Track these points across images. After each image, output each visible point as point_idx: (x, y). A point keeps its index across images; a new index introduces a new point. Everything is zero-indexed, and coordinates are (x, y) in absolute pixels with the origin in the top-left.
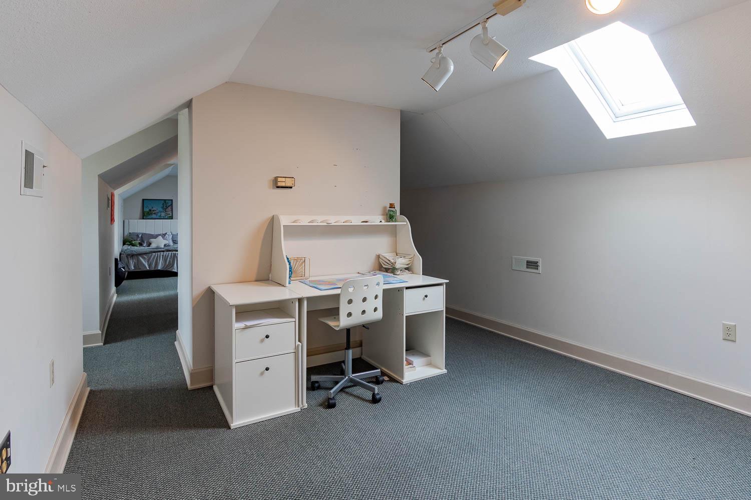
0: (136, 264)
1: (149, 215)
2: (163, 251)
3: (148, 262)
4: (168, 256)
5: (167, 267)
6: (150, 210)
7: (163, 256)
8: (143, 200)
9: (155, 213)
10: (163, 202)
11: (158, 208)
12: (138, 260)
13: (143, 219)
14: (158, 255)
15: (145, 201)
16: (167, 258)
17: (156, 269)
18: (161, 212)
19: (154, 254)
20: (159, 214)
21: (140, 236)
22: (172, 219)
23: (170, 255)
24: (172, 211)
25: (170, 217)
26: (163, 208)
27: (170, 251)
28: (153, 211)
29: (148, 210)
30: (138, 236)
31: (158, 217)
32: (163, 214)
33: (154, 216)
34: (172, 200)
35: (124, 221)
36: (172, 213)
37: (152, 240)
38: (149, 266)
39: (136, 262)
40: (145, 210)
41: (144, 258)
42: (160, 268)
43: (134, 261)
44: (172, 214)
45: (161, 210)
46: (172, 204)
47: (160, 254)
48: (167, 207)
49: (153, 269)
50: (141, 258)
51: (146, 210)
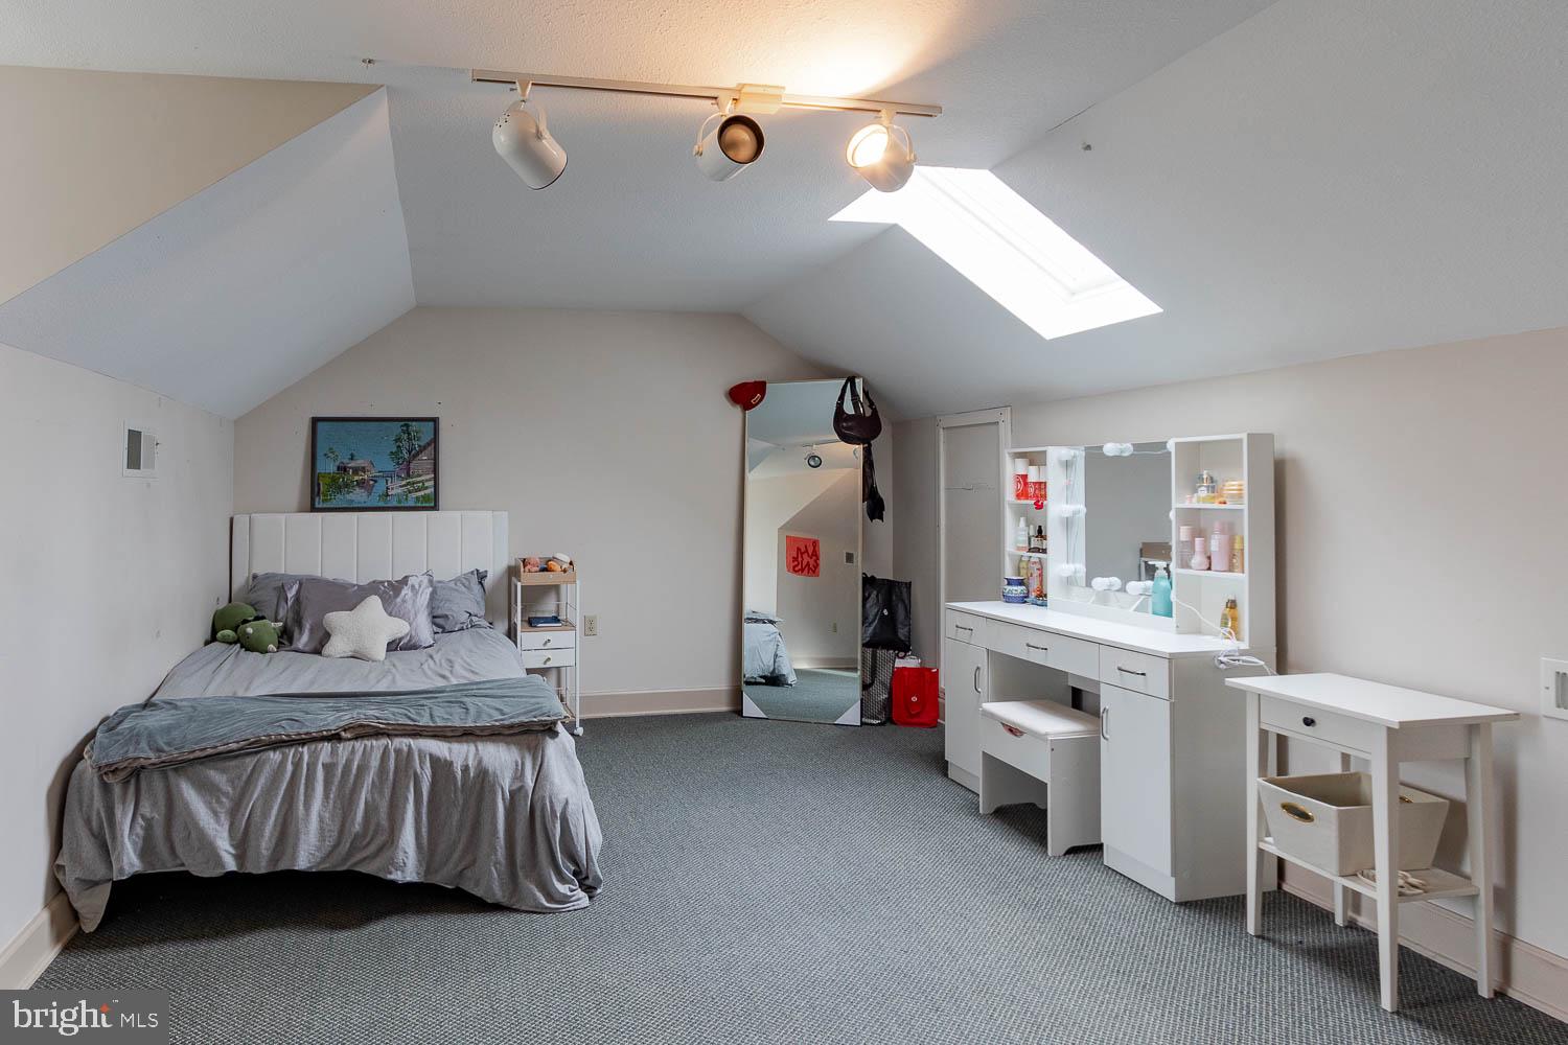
0: (159, 832)
1: (339, 489)
2: (335, 738)
3: (233, 814)
4: (362, 769)
5: (350, 854)
6: (343, 469)
7: (329, 768)
8: (315, 421)
9: (361, 484)
10: (397, 428)
11: (376, 459)
12: (171, 803)
13: (313, 509)
14: (297, 765)
15: (320, 425)
16: (355, 790)
17: (282, 866)
18: (388, 475)
19: (275, 756)
20: (380, 487)
21: (291, 594)
22: (435, 508)
23: (375, 763)
24: (435, 471)
25: (426, 498)
26: (395, 455)
27: (378, 733)
28: (356, 471)
29: (332, 468)
30: (281, 591)
31: (375, 501)
32: (396, 488)
33: (358, 496)
34: (435, 421)
35: (232, 520)
36: (436, 479)
37: (336, 619)
38: (242, 847)
39: (158, 817)
40: (320, 469)
41: (207, 789)
42: (306, 856)
43: (146, 809)
44: (436, 486)
45: (390, 466)
46: (435, 441)
47: (314, 757)
48: (414, 455)
49: (260, 865)
50: (189, 794)
51: (328, 467)
